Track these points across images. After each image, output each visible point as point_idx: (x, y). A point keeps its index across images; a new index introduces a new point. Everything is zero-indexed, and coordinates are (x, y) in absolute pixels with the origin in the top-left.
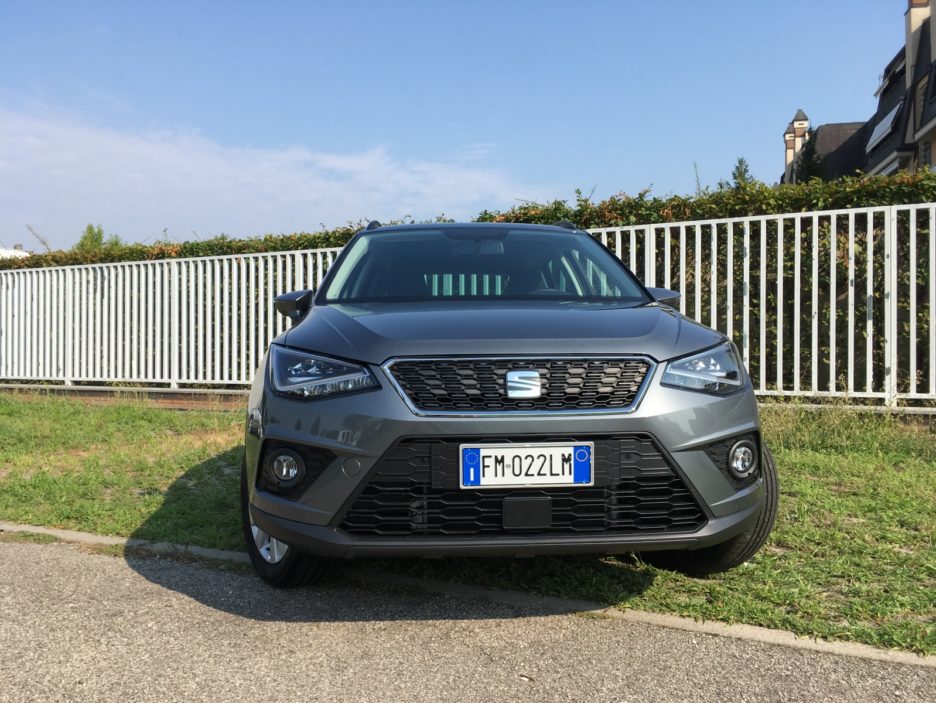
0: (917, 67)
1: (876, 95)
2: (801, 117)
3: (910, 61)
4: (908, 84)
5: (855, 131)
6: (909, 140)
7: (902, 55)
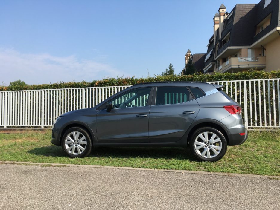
0: (216, 40)
1: (207, 47)
2: (189, 51)
3: (215, 38)
4: (214, 44)
5: (202, 56)
6: (214, 59)
7: (213, 37)
